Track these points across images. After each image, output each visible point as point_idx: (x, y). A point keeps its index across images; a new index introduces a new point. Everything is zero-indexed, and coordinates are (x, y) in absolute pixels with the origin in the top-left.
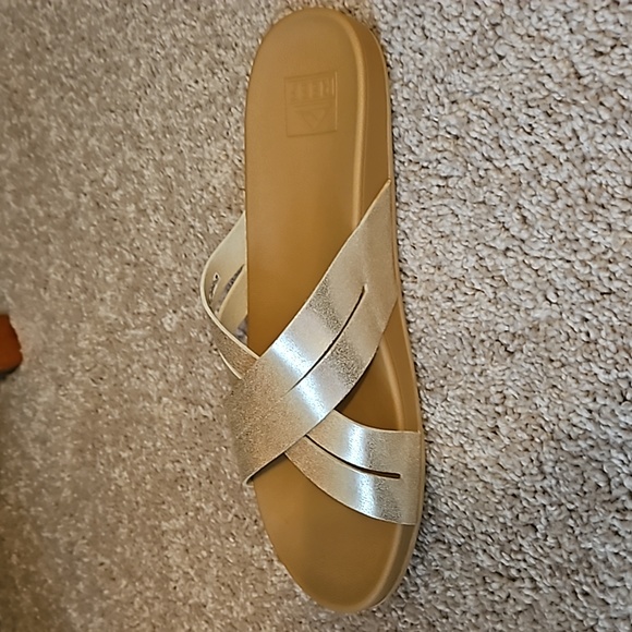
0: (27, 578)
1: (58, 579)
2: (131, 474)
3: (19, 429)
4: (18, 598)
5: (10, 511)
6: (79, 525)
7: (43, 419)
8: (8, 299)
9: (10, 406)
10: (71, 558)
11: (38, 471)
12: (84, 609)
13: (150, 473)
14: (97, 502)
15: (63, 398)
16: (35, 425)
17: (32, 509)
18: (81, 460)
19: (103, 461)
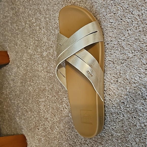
0: (7, 111)
1: (15, 112)
2: (33, 88)
3: (8, 77)
4: (5, 116)
5: (4, 96)
6: (20, 99)
7: (14, 75)
8: (8, 48)
9: (6, 72)
10: (18, 107)
11: (12, 87)
12: (20, 118)
13: (37, 88)
14: (25, 94)
15: (19, 71)
16: (12, 77)
17: (10, 96)
18: (22, 85)
19: (27, 85)
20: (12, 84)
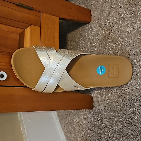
20: (89, 44)
